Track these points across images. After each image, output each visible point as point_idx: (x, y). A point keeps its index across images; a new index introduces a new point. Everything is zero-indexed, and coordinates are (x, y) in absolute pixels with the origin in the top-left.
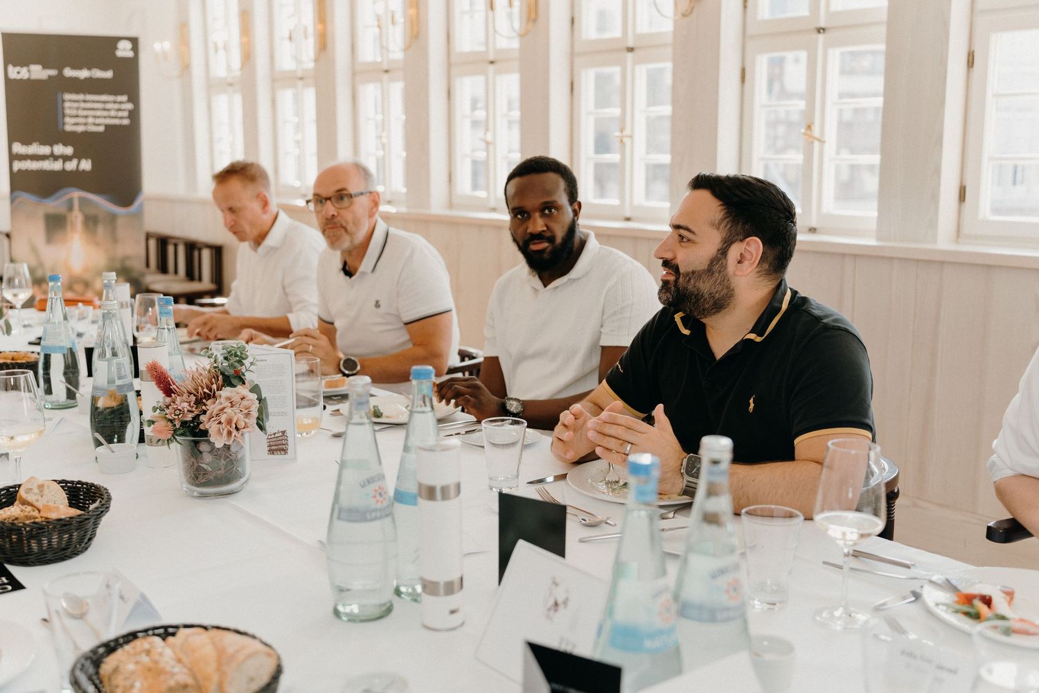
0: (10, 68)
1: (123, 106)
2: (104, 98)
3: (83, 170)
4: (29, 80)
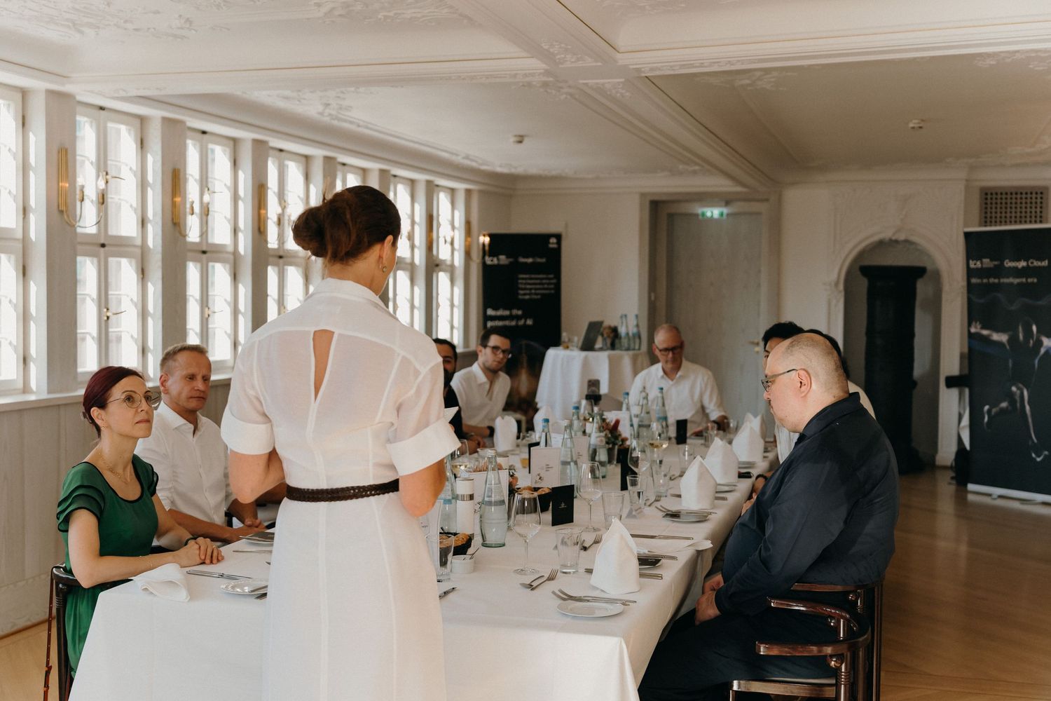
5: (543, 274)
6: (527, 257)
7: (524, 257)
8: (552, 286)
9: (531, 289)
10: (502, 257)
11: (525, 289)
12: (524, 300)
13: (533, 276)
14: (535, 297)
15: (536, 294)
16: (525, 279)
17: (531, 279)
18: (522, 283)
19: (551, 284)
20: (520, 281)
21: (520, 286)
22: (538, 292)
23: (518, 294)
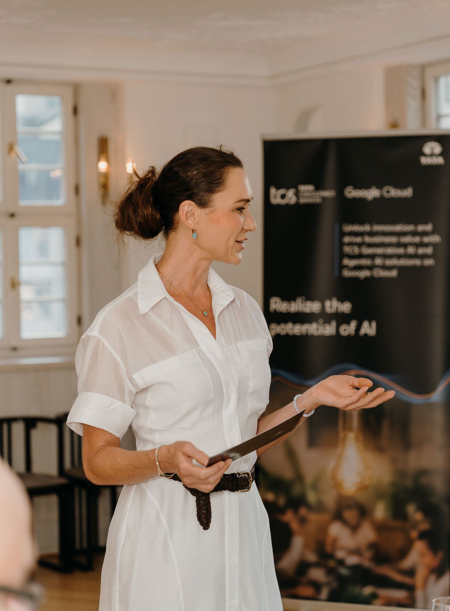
0: (273, 191)
1: (426, 240)
2: (398, 228)
3: (366, 335)
4: (297, 204)
5: (408, 223)
6: (367, 187)
7: (358, 186)
8: (429, 251)
9: (372, 257)
10: (306, 189)
11: (360, 256)
12: (356, 280)
13: (377, 228)
14: (383, 274)
15: (384, 267)
16: (361, 234)
17: (372, 234)
18: (351, 244)
19: (426, 245)
20: (347, 239)
21: (347, 249)
22: (388, 262)
23: (342, 267)
